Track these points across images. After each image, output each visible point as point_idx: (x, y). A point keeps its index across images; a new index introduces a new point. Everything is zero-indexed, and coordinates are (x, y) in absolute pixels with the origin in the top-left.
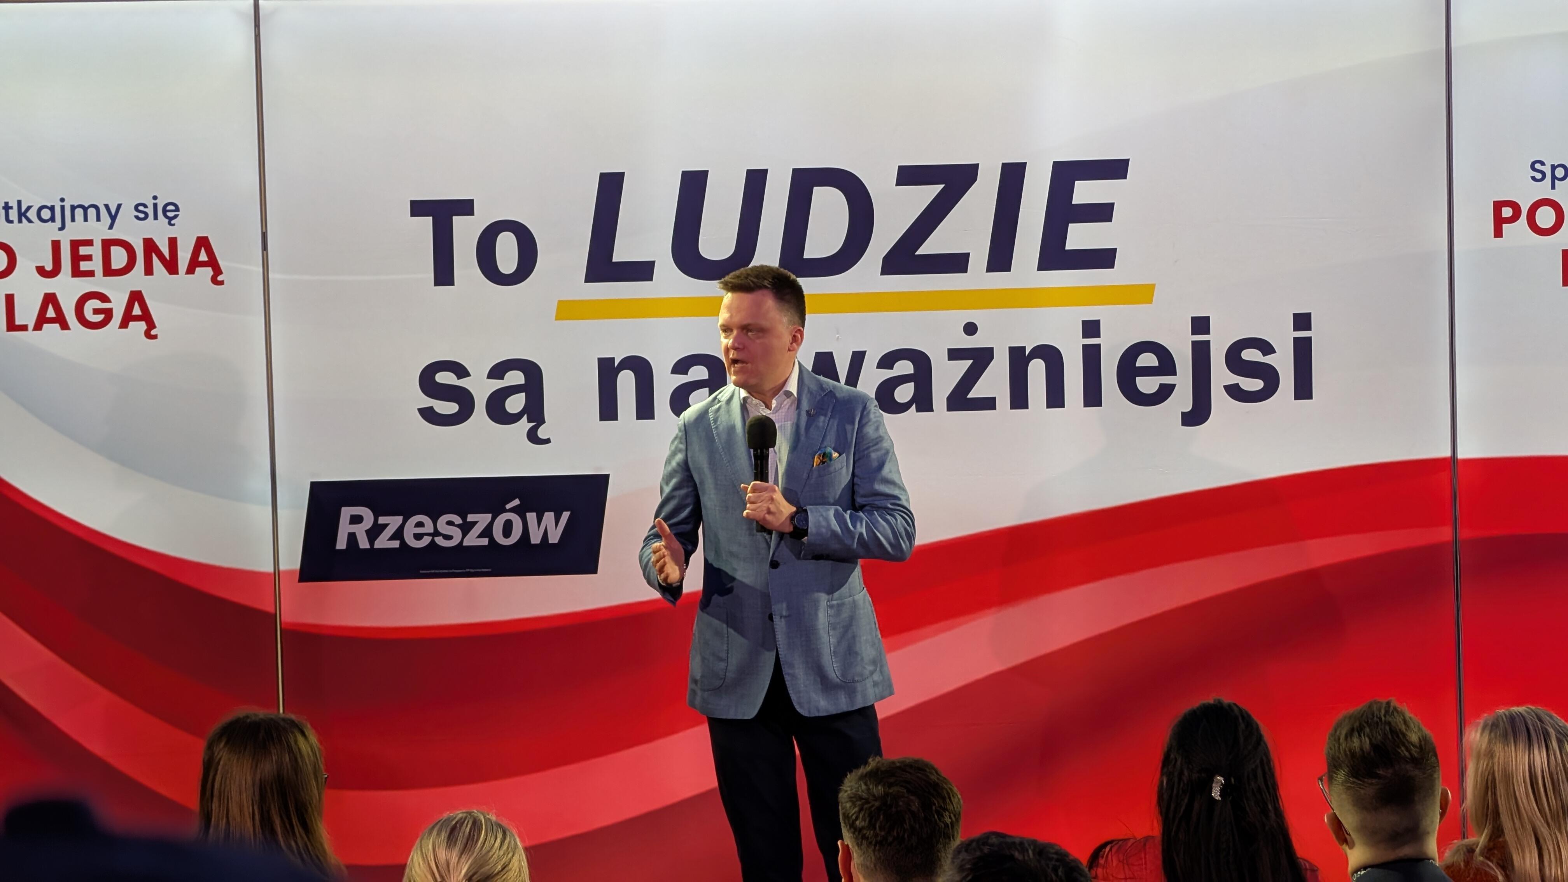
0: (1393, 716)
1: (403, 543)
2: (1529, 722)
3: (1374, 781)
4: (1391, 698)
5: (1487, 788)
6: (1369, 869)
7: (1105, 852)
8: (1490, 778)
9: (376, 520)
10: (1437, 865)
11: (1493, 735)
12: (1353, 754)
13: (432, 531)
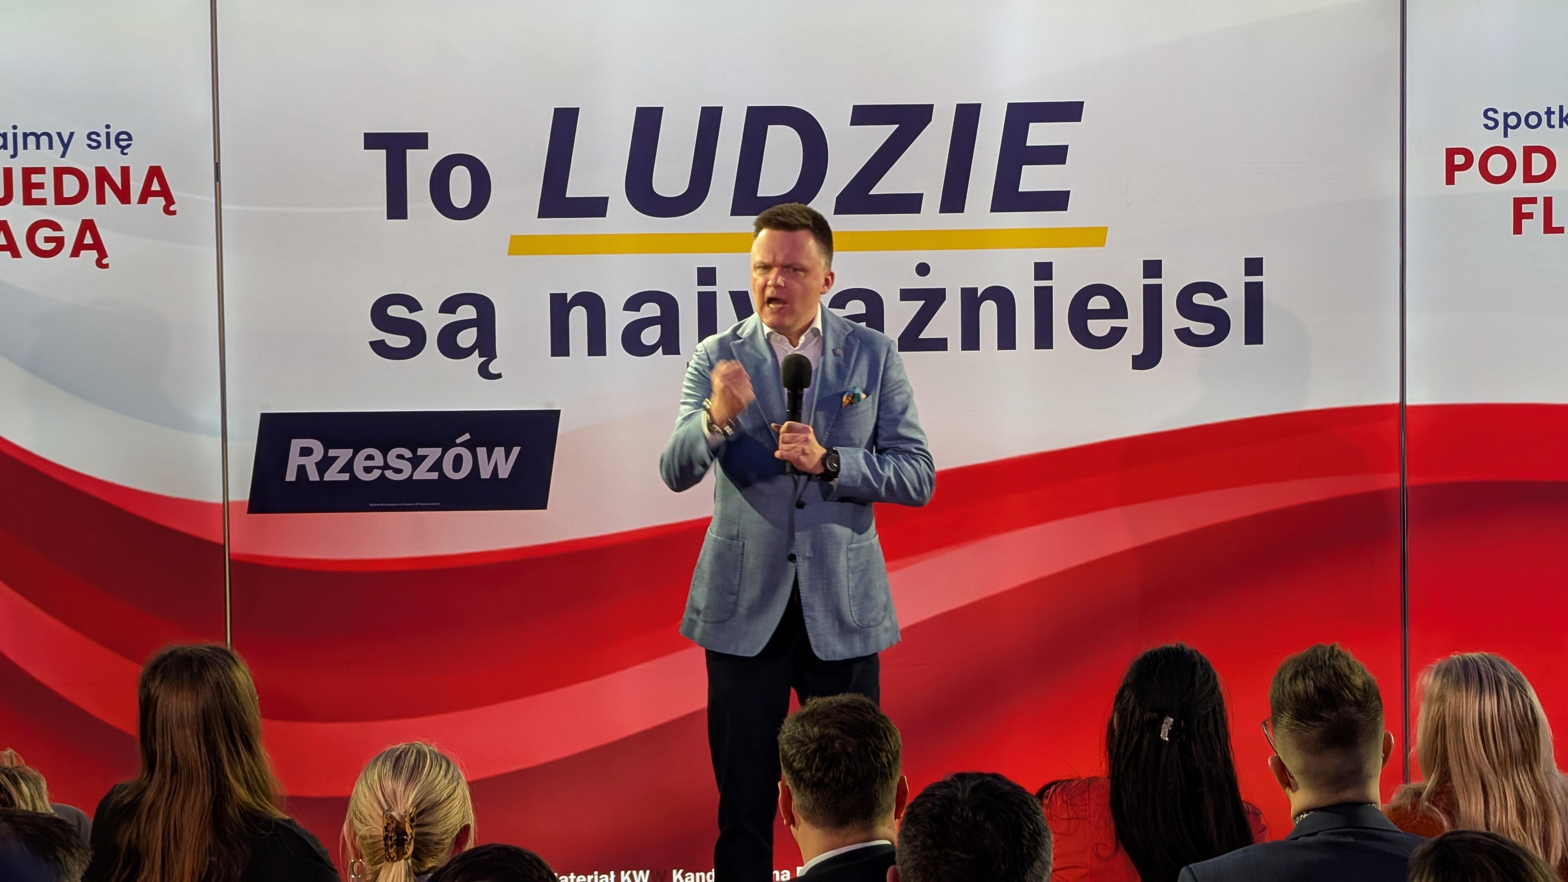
0: (1337, 660)
1: (353, 476)
2: (1482, 669)
3: (1317, 724)
4: (1334, 643)
5: (1437, 731)
6: (1311, 812)
7: (1049, 792)
8: (1440, 722)
9: (326, 452)
10: (1380, 809)
11: (1445, 680)
12: (1297, 698)
13: (382, 464)
